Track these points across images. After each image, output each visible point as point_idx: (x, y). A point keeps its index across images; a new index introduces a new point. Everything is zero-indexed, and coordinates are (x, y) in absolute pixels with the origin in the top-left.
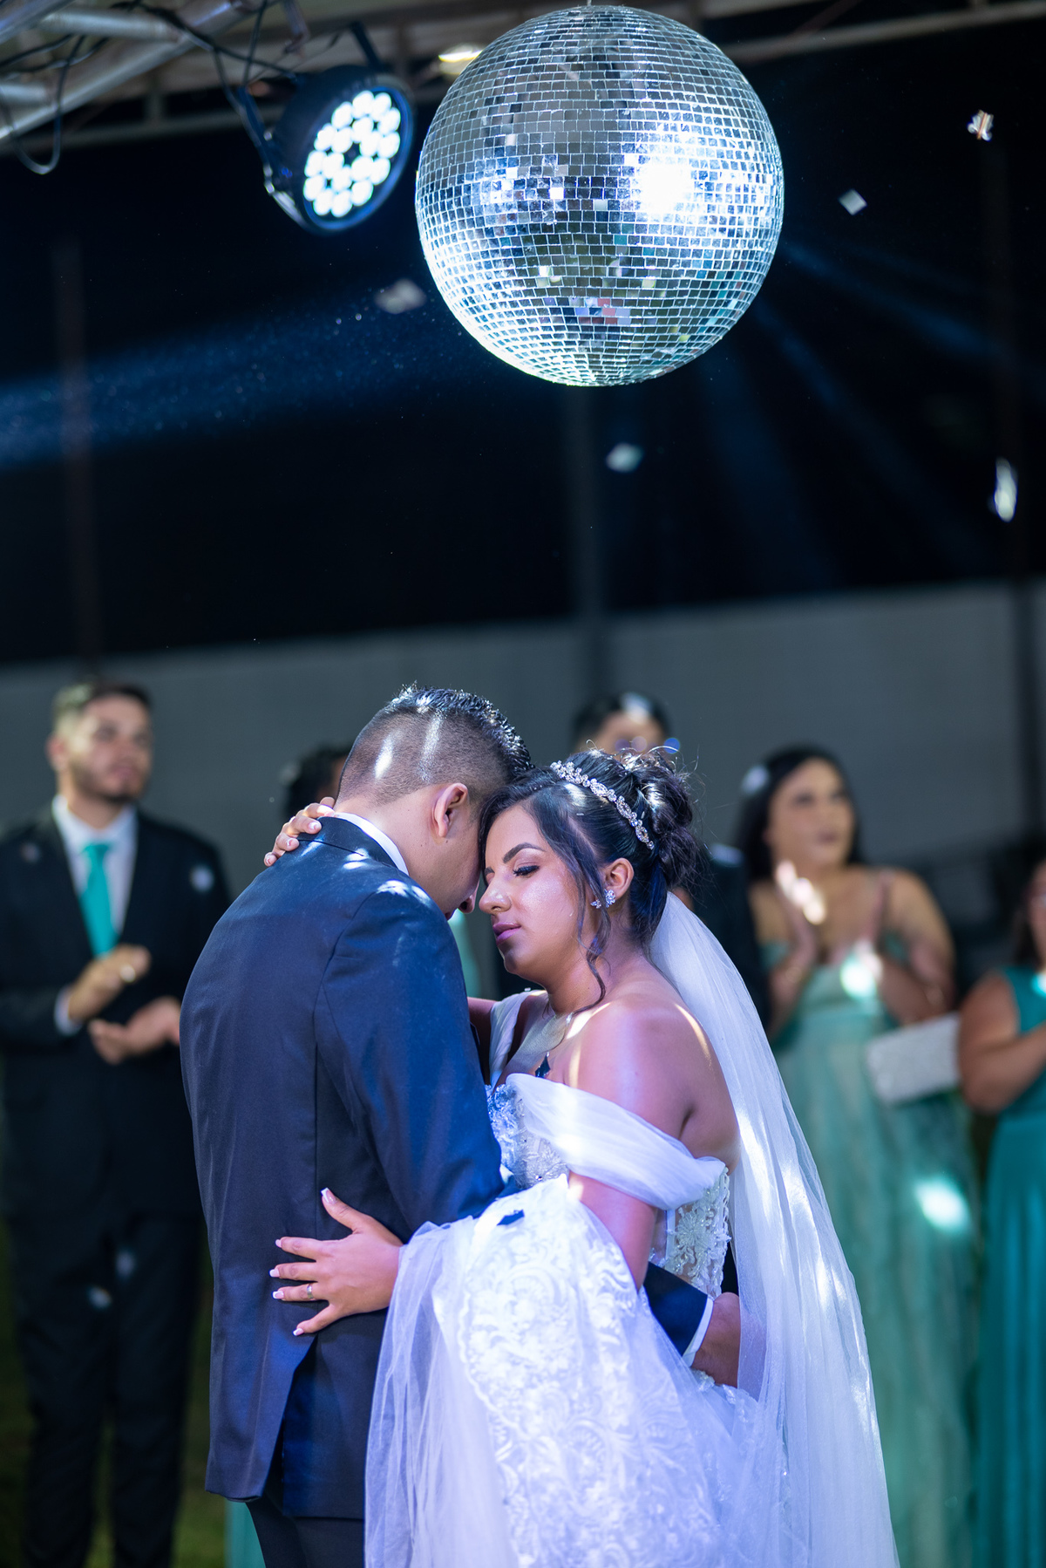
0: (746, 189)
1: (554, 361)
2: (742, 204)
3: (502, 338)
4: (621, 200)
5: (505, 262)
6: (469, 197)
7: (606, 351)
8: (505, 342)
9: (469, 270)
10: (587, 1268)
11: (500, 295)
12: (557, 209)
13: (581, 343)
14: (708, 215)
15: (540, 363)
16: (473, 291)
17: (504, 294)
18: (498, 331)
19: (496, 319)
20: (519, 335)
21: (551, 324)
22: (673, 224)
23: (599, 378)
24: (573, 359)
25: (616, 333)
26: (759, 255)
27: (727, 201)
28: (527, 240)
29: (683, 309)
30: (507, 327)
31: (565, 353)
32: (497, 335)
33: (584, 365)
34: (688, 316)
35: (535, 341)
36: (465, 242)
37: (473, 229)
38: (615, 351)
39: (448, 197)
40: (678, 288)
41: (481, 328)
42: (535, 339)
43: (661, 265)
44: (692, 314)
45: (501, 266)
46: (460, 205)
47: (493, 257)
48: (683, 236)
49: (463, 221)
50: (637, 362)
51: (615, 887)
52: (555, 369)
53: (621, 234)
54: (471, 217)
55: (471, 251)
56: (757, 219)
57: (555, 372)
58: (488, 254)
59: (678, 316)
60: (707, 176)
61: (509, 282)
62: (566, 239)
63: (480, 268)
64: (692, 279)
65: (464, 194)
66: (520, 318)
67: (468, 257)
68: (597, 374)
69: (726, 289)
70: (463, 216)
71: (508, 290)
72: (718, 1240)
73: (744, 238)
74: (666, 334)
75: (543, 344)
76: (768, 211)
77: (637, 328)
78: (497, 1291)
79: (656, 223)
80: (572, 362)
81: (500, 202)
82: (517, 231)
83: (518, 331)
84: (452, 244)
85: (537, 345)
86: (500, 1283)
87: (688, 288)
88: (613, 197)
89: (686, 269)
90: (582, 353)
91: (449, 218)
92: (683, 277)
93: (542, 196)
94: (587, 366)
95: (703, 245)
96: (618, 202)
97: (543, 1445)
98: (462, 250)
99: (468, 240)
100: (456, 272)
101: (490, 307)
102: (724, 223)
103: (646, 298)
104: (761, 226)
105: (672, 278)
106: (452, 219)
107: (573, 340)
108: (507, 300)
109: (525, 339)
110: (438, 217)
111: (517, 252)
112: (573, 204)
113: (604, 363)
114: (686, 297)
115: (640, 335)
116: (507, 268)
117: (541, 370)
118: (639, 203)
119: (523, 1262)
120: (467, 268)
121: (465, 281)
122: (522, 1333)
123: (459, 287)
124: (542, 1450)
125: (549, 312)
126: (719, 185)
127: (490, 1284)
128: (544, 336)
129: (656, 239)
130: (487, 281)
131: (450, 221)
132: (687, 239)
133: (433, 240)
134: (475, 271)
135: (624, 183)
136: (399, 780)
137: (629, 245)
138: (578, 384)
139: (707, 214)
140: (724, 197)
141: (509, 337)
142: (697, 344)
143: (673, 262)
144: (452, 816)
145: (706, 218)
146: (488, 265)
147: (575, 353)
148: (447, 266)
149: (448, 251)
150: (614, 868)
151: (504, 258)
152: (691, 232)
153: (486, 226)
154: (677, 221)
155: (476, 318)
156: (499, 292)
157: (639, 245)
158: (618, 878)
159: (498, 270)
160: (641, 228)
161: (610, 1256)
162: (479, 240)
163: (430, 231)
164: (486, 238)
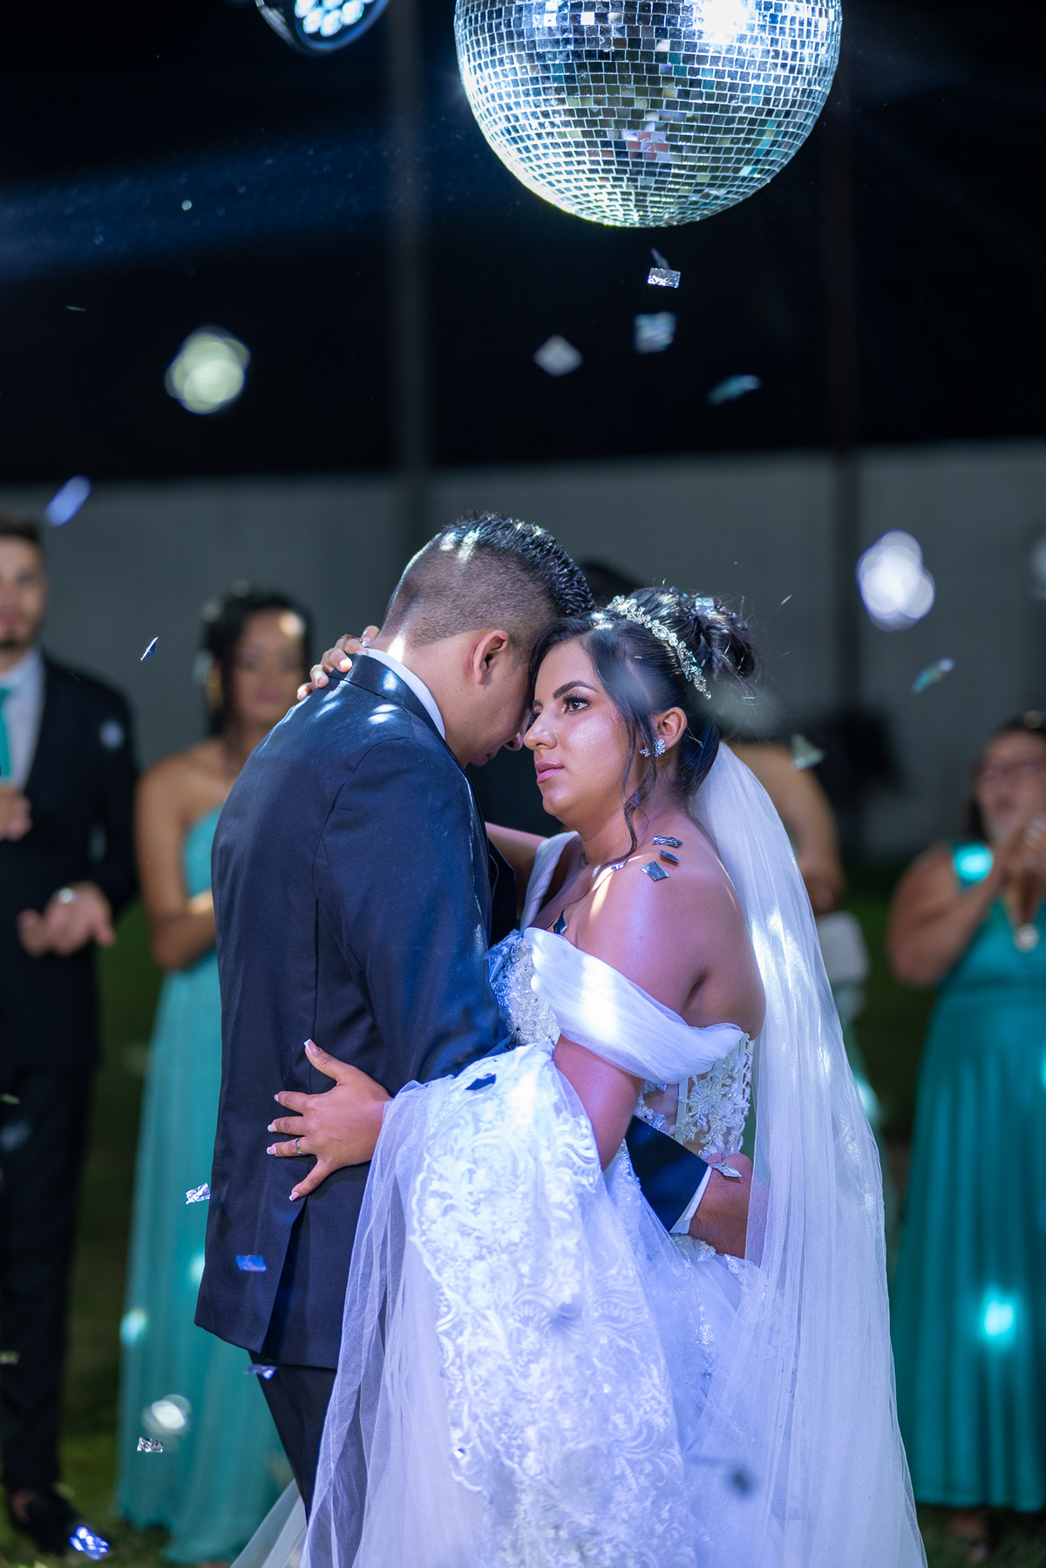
0: (809, 24)
1: (598, 197)
2: (804, 39)
3: (545, 171)
4: (683, 29)
5: (555, 90)
6: (520, 18)
7: (656, 189)
8: (547, 175)
9: (516, 97)
10: (548, 1140)
11: (547, 124)
12: (614, 35)
13: (629, 179)
14: (771, 49)
15: (583, 199)
16: (517, 119)
17: (553, 124)
18: (541, 163)
19: (541, 151)
20: (564, 168)
21: (600, 158)
22: (735, 56)
23: (642, 218)
24: (619, 196)
25: (667, 171)
26: (817, 95)
27: (790, 36)
28: (582, 67)
29: (738, 148)
30: (552, 160)
31: (611, 190)
32: (540, 167)
33: (629, 203)
34: (743, 156)
35: (581, 176)
36: (513, 66)
37: (523, 53)
38: (664, 189)
39: (497, 18)
40: (735, 126)
41: (522, 159)
42: (581, 174)
43: (720, 101)
44: (746, 154)
45: (551, 94)
46: (510, 26)
47: (543, 83)
48: (745, 70)
49: (513, 44)
50: (684, 203)
51: (666, 737)
52: (597, 207)
53: (682, 64)
54: (522, 40)
55: (520, 76)
56: (817, 56)
57: (596, 210)
58: (538, 80)
59: (732, 155)
60: (771, 7)
61: (558, 112)
62: (623, 68)
63: (527, 94)
64: (750, 116)
65: (514, 15)
66: (567, 150)
67: (515, 83)
68: (641, 213)
69: (783, 129)
70: (513, 39)
71: (557, 120)
72: (736, 1107)
73: (804, 75)
74: (718, 174)
75: (588, 179)
76: (828, 48)
77: (690, 166)
78: (457, 1159)
79: (717, 55)
80: (617, 200)
81: (554, 24)
82: (571, 57)
83: (563, 164)
84: (498, 69)
85: (582, 180)
86: (461, 1150)
87: (745, 126)
88: (675, 25)
89: (745, 106)
90: (629, 191)
91: (496, 40)
92: (741, 114)
93: (600, 21)
94: (632, 205)
95: (763, 81)
96: (680, 30)
97: (485, 1318)
98: (510, 75)
99: (517, 65)
100: (501, 98)
101: (535, 137)
102: (786, 59)
103: (701, 135)
104: (821, 64)
105: (730, 115)
106: (499, 42)
107: (622, 176)
108: (555, 130)
109: (569, 173)
110: (484, 39)
111: (570, 79)
112: (633, 31)
113: (651, 202)
114: (743, 136)
115: (692, 173)
116: (557, 96)
117: (582, 207)
118: (701, 33)
119: (486, 1130)
120: (513, 95)
121: (510, 108)
122: (477, 1203)
123: (502, 115)
124: (484, 1323)
125: (599, 145)
126: (784, 18)
127: (452, 1150)
128: (591, 171)
129: (717, 71)
130: (534, 109)
131: (497, 44)
132: (748, 73)
133: (476, 64)
134: (522, 99)
135: (687, 11)
136: (437, 623)
137: (688, 77)
138: (618, 224)
139: (769, 48)
140: (787, 31)
141: (552, 171)
142: (747, 187)
143: (733, 97)
144: (492, 662)
145: (769, 51)
146: (537, 92)
147: (622, 190)
148: (491, 91)
149: (492, 76)
150: (667, 717)
151: (556, 85)
152: (753, 66)
153: (538, 51)
154: (739, 53)
155: (518, 149)
156: (546, 121)
157: (699, 77)
158: (670, 727)
159: (547, 97)
160: (702, 60)
161: (578, 1130)
162: (528, 66)
163: (474, 54)
164: (536, 63)
